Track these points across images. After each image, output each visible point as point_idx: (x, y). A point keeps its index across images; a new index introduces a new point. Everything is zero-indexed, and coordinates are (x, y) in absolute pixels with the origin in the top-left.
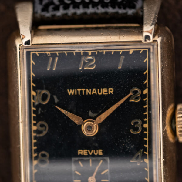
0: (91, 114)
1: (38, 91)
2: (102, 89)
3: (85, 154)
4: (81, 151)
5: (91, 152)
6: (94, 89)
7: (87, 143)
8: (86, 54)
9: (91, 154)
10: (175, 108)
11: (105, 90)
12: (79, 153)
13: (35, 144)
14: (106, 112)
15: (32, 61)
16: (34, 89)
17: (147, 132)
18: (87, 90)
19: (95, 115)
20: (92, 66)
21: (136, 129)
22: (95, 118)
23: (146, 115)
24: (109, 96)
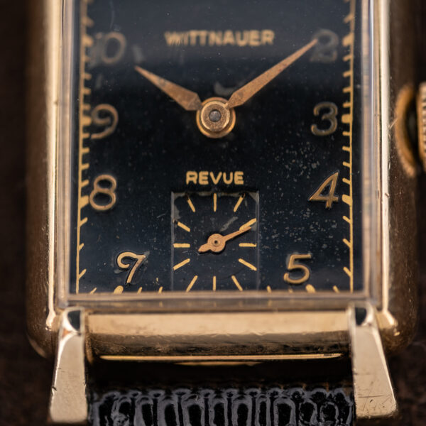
0: (218, 88)
1: (99, 36)
2: (246, 33)
3: (203, 180)
4: (195, 173)
5: (216, 177)
6: (229, 33)
9: (216, 181)
11: (253, 35)
12: (188, 179)
13: (86, 158)
14: (256, 80)
16: (90, 32)
17: (350, 134)
18: (212, 36)
19: (227, 92)
22: (228, 98)
23: (349, 94)
24: (264, 48)
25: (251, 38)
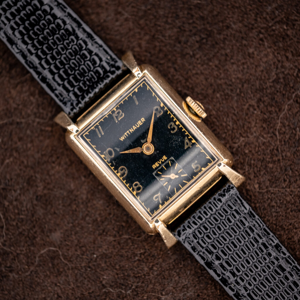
0: (142, 141)
1: (105, 152)
2: (137, 123)
3: (158, 165)
4: (154, 165)
5: (159, 162)
6: (134, 127)
7: (154, 158)
8: (113, 112)
9: (160, 163)
10: (186, 102)
11: (139, 122)
12: (154, 168)
13: (127, 183)
14: (149, 132)
15: (88, 140)
16: (102, 153)
17: (181, 126)
18: (130, 130)
19: (145, 140)
20: (122, 115)
21: (174, 129)
22: (147, 141)
23: (173, 117)
24: (144, 123)
25: (140, 123)
